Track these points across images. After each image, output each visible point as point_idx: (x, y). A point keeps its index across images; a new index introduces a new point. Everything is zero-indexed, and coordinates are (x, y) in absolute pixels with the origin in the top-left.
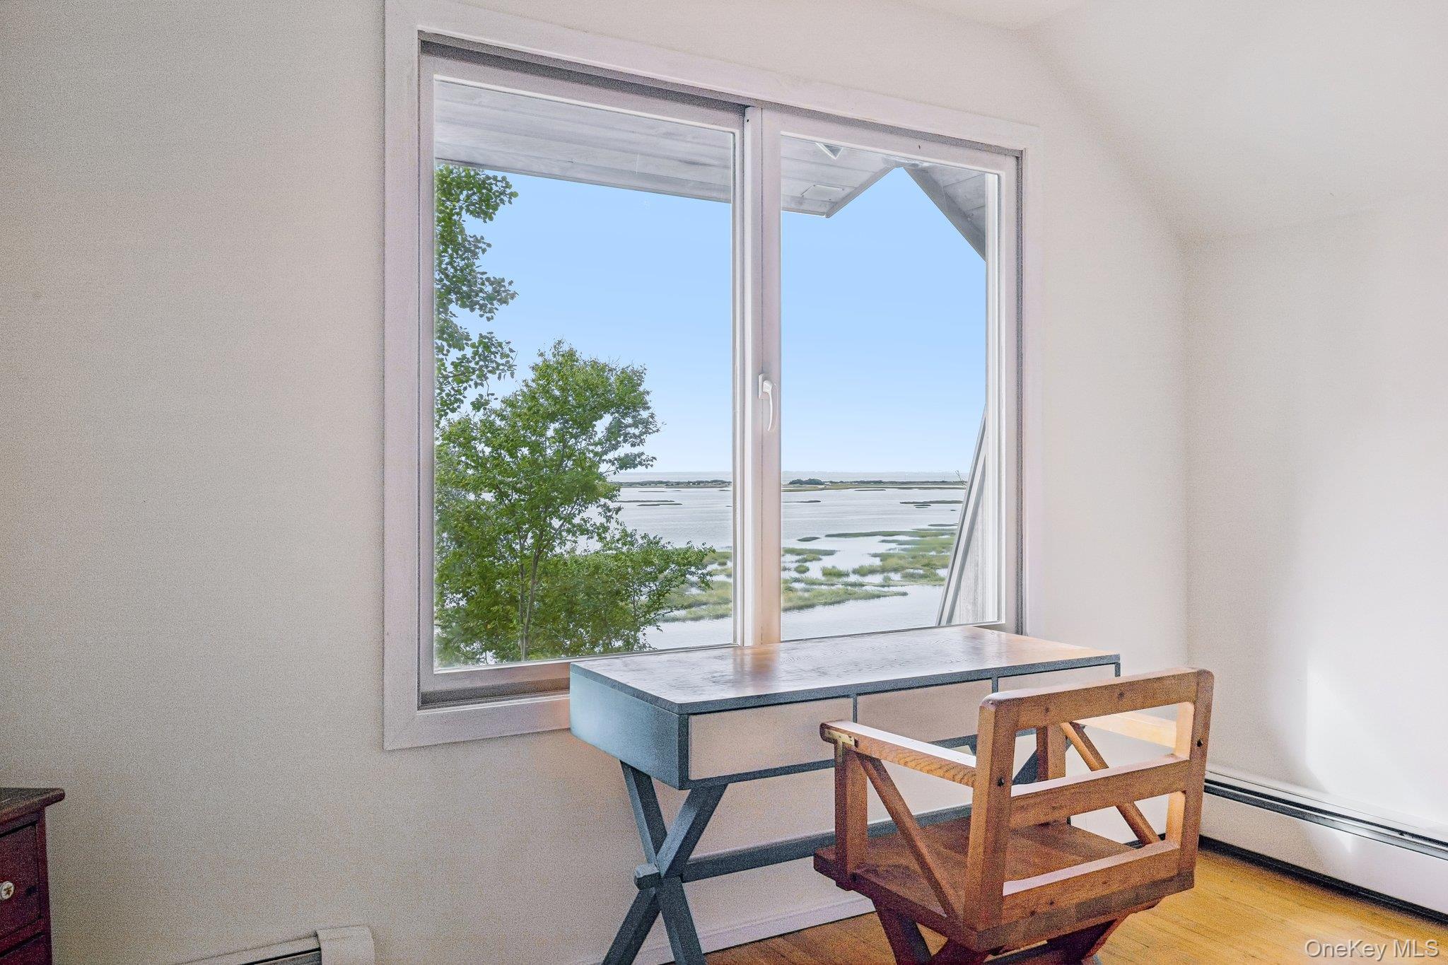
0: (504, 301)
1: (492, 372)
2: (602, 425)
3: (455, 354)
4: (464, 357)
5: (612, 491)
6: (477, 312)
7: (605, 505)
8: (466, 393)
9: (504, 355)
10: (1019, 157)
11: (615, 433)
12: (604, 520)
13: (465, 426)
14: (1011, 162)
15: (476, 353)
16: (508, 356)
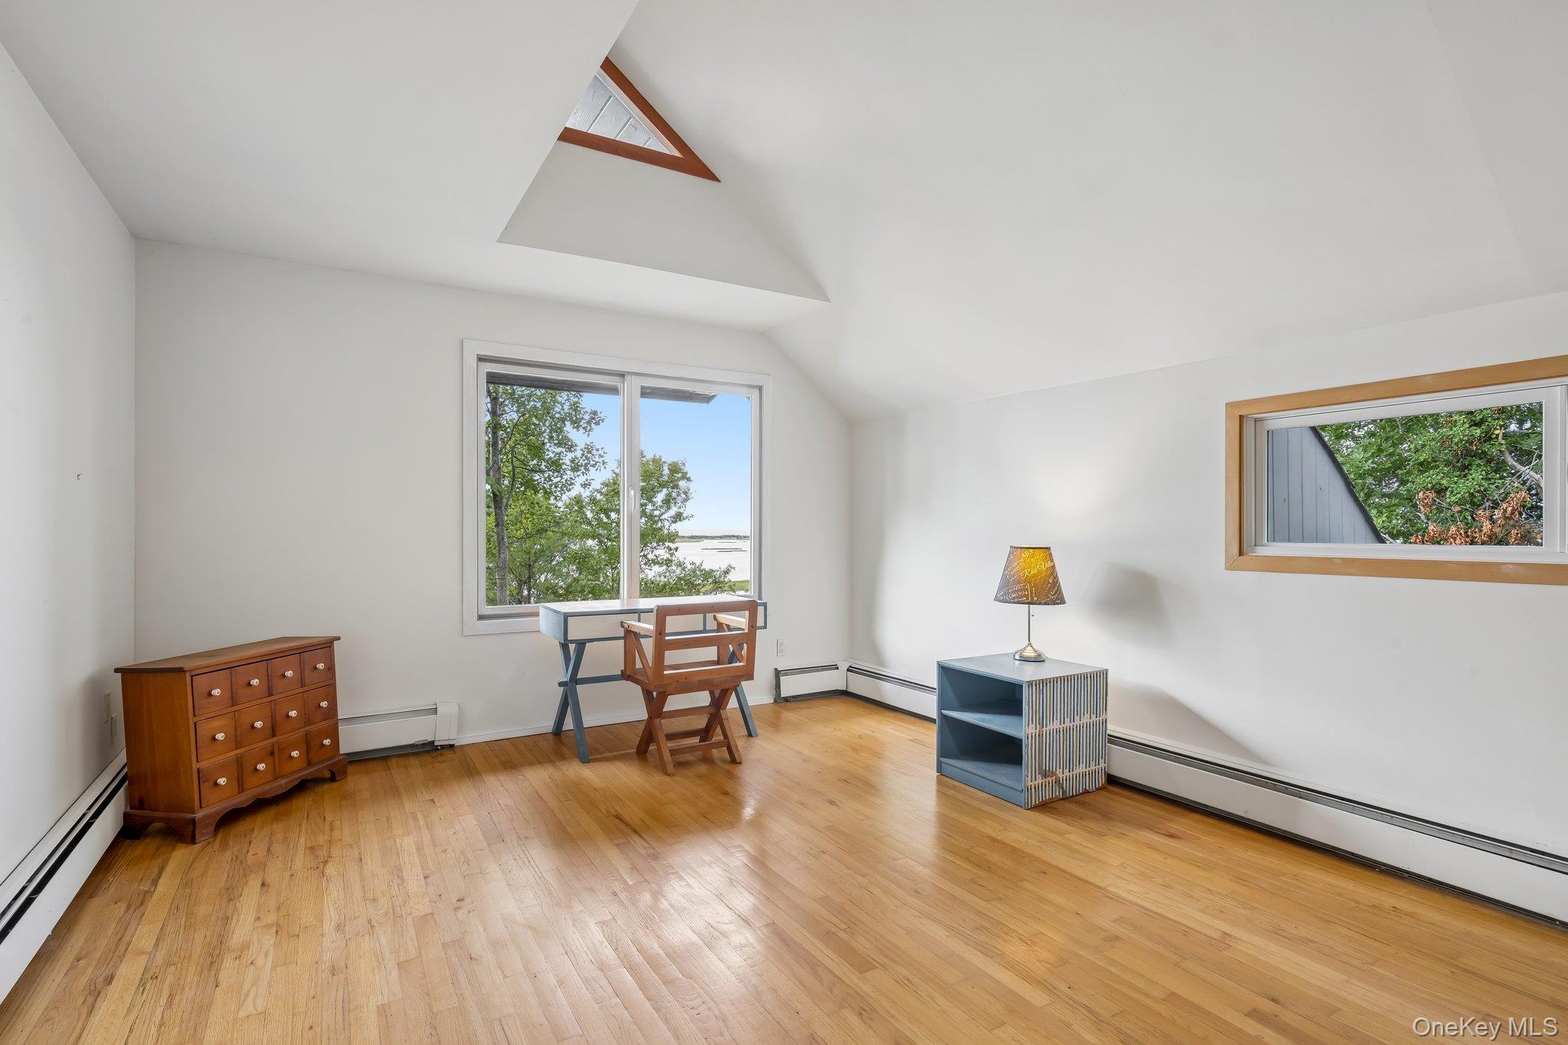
0: (597, 423)
1: (593, 466)
2: (660, 497)
3: (570, 456)
4: (576, 457)
5: (673, 537)
6: (582, 430)
7: (668, 547)
8: (577, 479)
9: (601, 456)
10: (760, 389)
11: (668, 502)
12: (668, 556)
13: (578, 500)
14: (756, 392)
15: (583, 455)
16: (602, 457)
